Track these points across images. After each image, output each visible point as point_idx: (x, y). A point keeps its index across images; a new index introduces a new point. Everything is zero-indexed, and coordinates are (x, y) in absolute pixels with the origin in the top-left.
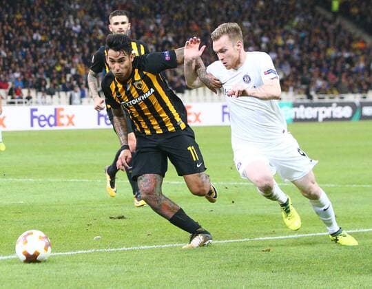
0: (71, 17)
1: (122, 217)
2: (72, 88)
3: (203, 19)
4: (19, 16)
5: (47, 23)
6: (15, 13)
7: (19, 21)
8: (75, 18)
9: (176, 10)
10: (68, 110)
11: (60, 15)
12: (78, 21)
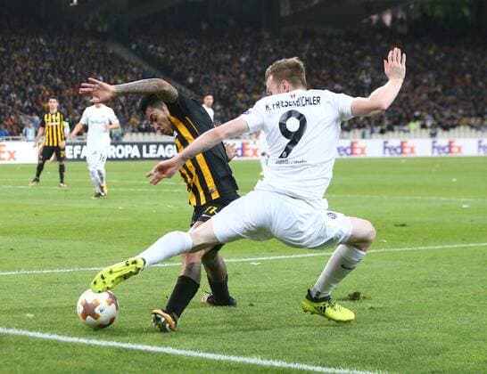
0: (364, 72)
1: (404, 225)
2: (364, 126)
3: (464, 75)
4: (324, 71)
5: (345, 77)
6: (321, 69)
7: (324, 75)
8: (367, 73)
9: (443, 68)
10: (361, 143)
11: (356, 71)
12: (369, 75)
